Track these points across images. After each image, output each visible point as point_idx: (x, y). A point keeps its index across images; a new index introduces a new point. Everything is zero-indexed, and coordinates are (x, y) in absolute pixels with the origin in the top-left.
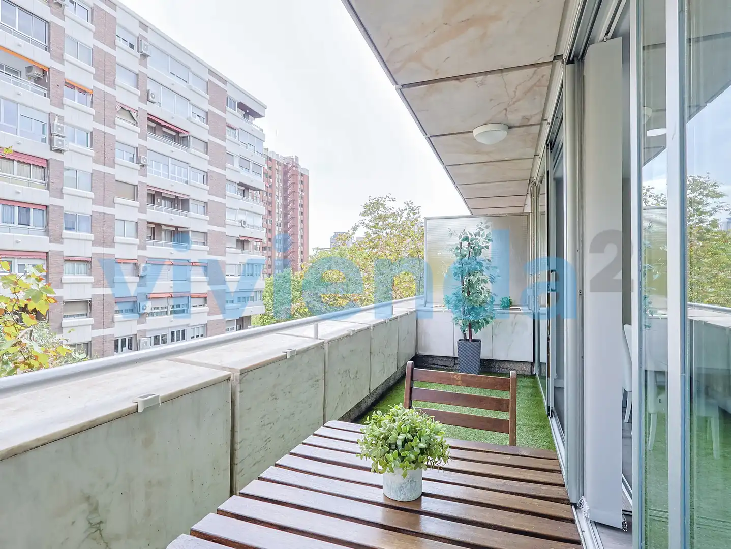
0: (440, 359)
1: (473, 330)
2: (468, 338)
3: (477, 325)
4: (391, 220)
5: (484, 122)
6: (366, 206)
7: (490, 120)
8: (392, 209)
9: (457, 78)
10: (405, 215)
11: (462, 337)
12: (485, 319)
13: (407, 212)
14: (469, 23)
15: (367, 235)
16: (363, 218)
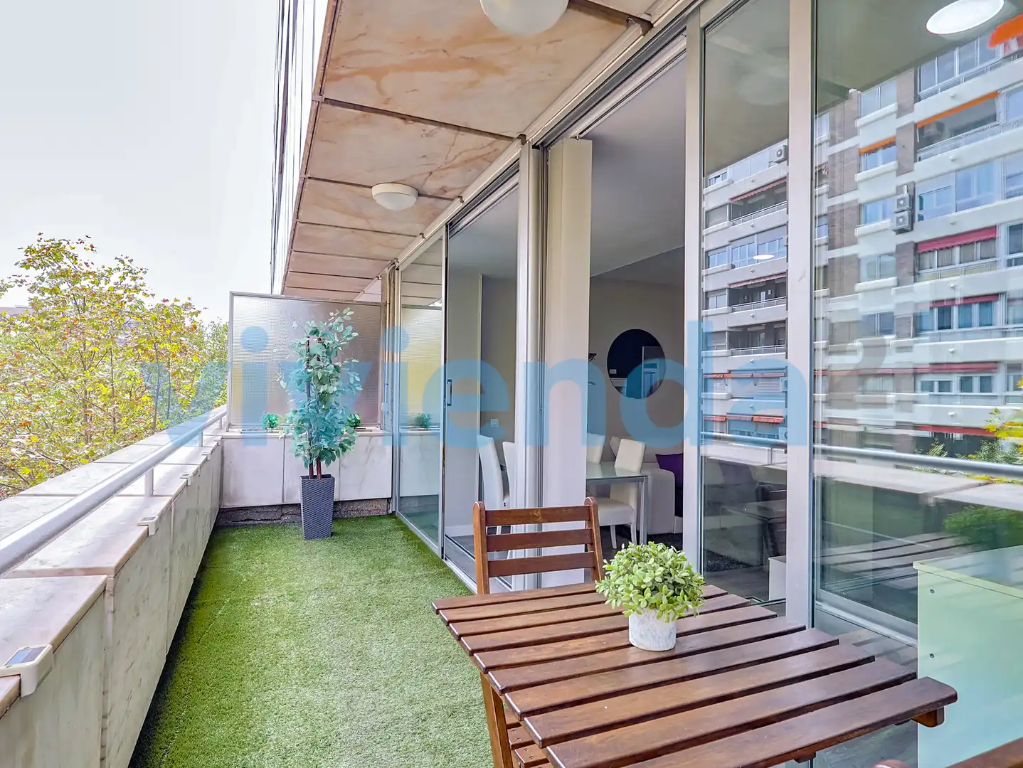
0: (259, 510)
1: (323, 463)
2: (315, 474)
3: (330, 455)
4: (85, 283)
5: (393, 180)
6: (30, 250)
7: (404, 180)
8: (90, 264)
9: (404, 117)
10: (115, 278)
11: (307, 473)
12: (341, 446)
13: (120, 274)
14: (471, 62)
15: (35, 304)
16: (23, 271)
